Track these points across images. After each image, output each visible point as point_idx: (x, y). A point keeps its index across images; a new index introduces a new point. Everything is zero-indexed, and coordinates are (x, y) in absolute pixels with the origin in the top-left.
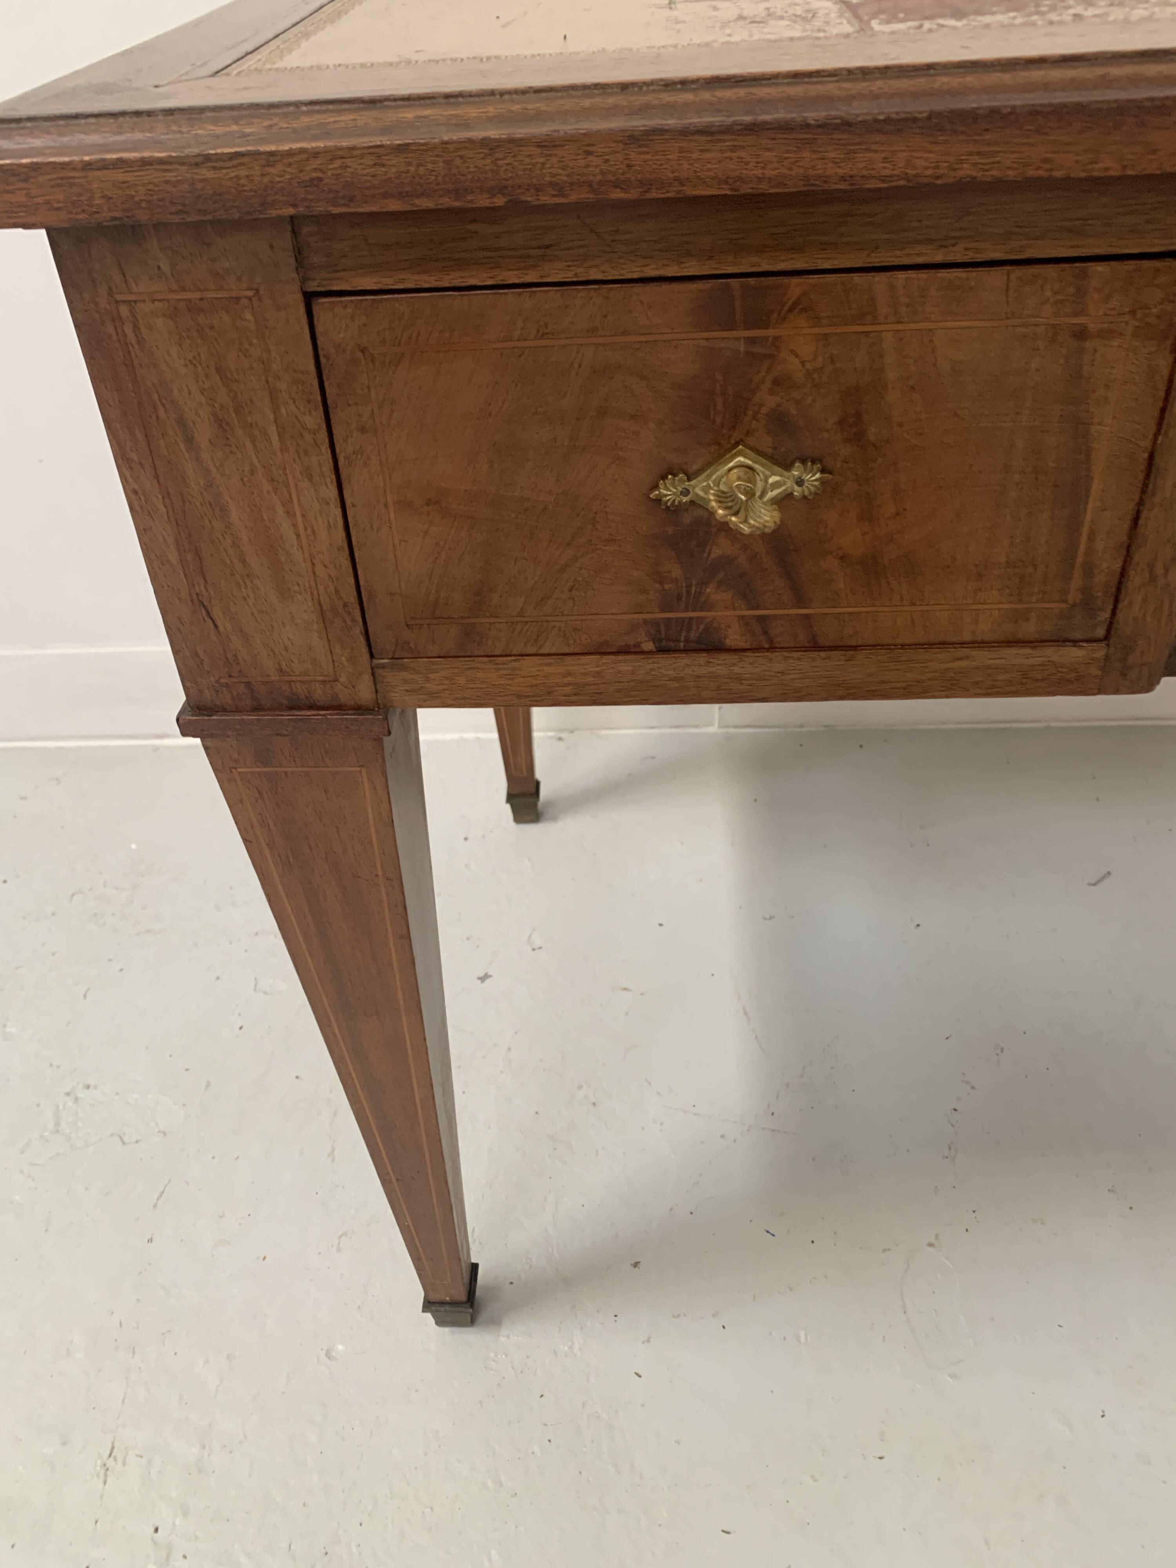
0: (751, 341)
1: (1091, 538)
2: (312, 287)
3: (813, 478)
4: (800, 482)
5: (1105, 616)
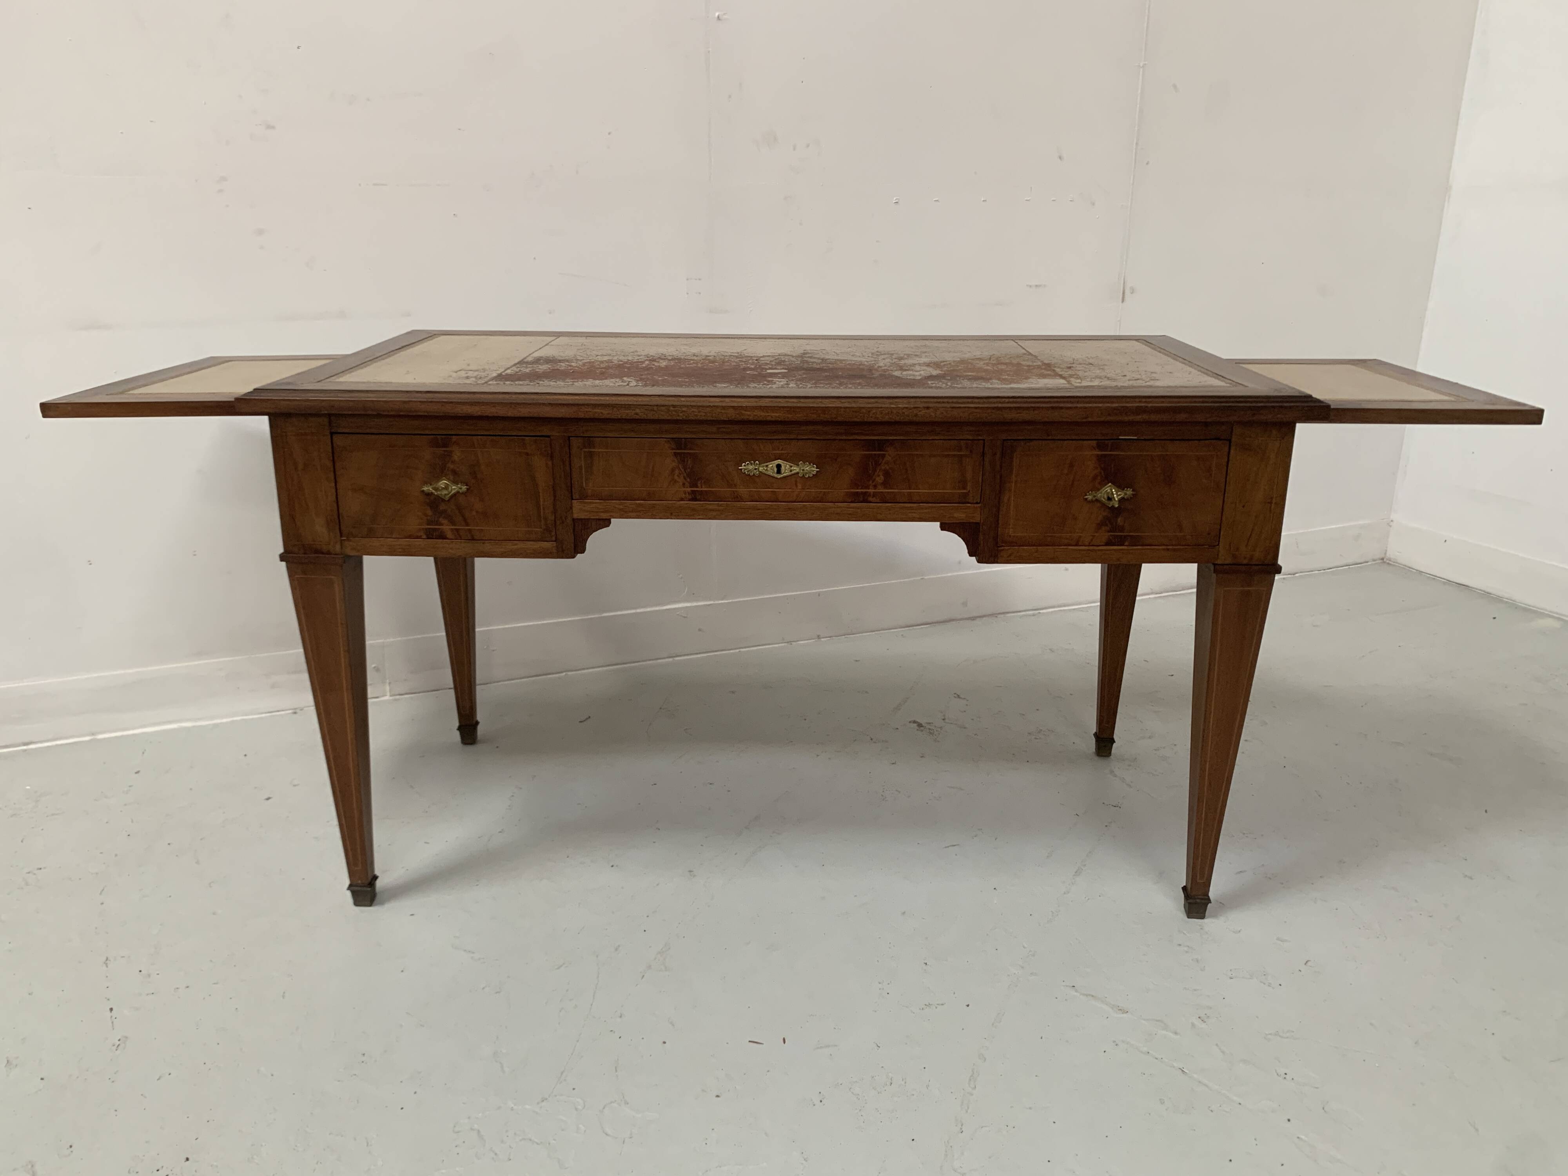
0: (444, 451)
1: (544, 509)
2: (333, 431)
3: (464, 488)
4: (461, 489)
5: (553, 533)
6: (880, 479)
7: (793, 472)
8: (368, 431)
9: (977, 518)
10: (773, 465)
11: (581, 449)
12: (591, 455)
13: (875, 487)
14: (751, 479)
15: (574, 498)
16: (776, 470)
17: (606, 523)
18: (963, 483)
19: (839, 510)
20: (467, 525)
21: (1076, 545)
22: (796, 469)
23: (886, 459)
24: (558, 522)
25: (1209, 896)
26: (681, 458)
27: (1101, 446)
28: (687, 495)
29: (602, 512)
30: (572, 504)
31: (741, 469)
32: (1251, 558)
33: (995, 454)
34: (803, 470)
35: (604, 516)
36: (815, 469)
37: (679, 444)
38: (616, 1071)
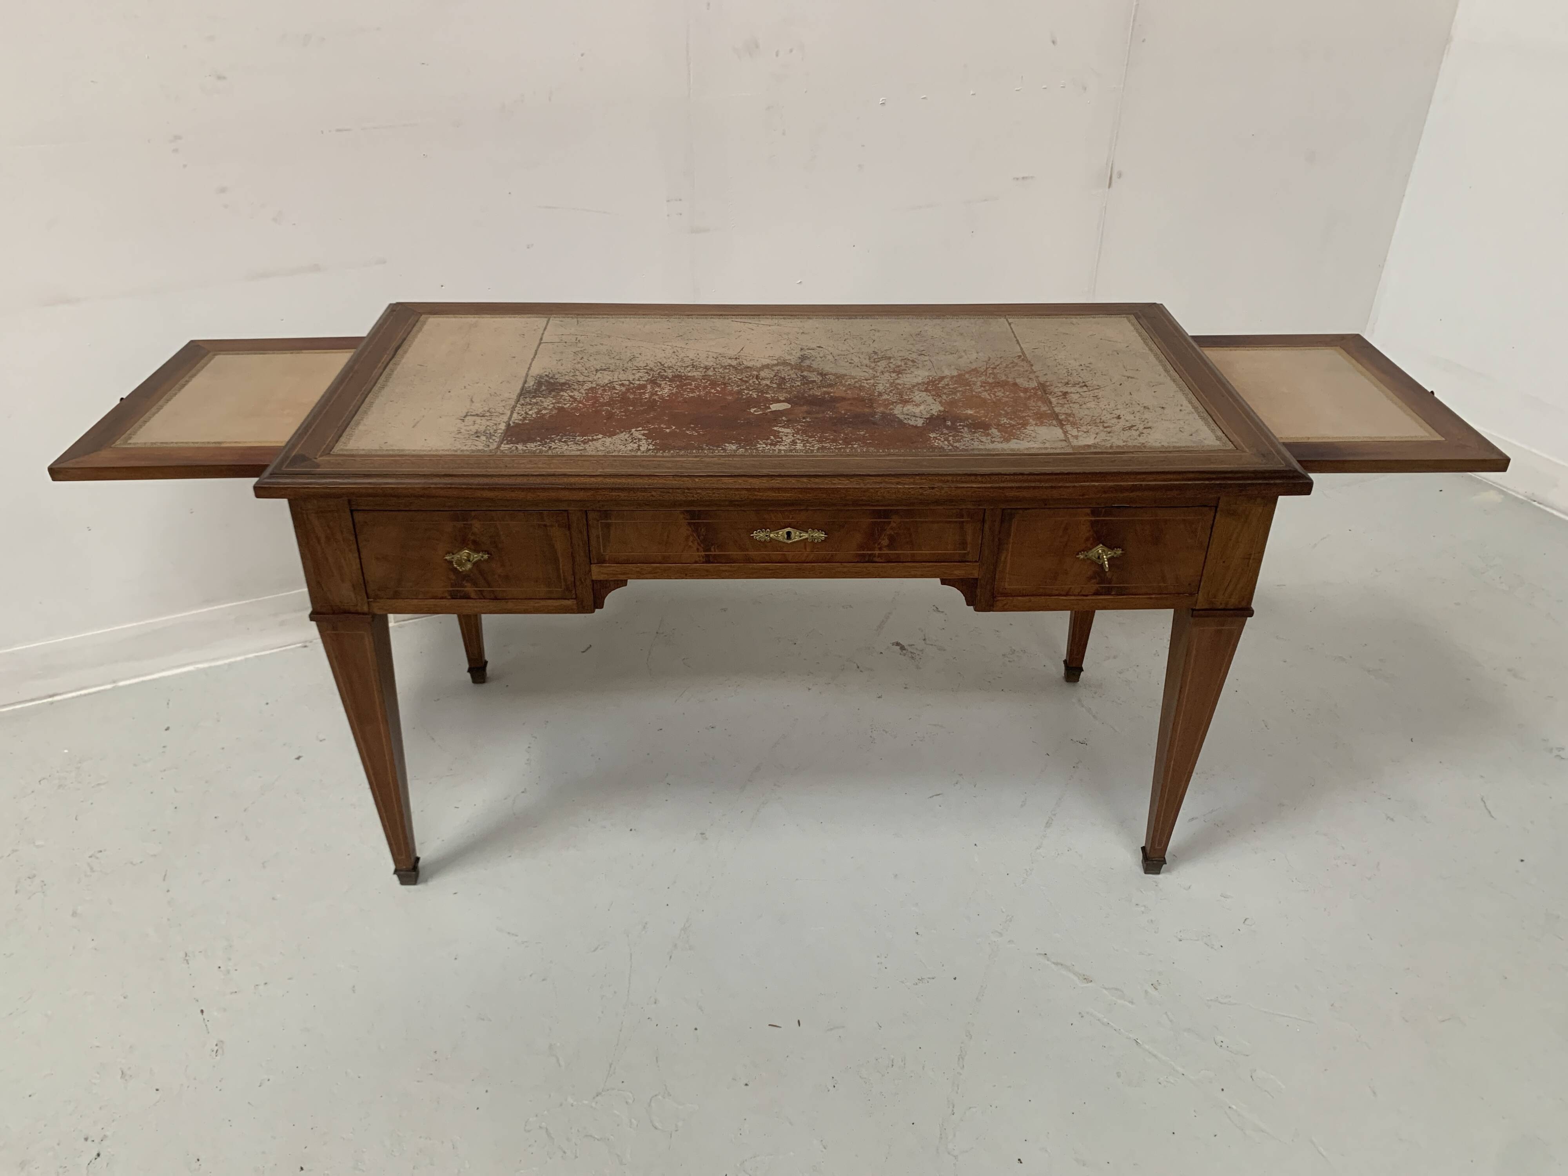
0: (464, 524)
1: (563, 572)
2: (352, 508)
3: (486, 556)
4: (483, 557)
5: (574, 592)
6: (885, 542)
7: (802, 538)
8: (389, 508)
9: (976, 573)
10: (782, 533)
11: (598, 521)
12: (608, 526)
13: (880, 549)
14: (763, 544)
15: (592, 562)
16: (786, 536)
17: (624, 583)
18: (963, 544)
19: (845, 570)
20: (489, 586)
21: (1066, 595)
22: (805, 535)
23: (891, 525)
24: (578, 583)
25: (1165, 858)
26: (696, 527)
27: (1094, 512)
28: (701, 558)
29: (621, 574)
30: (590, 569)
31: (753, 536)
32: (1227, 604)
33: (995, 521)
34: (813, 536)
35: (622, 577)
36: (823, 535)
37: (693, 515)
38: (657, 1061)
